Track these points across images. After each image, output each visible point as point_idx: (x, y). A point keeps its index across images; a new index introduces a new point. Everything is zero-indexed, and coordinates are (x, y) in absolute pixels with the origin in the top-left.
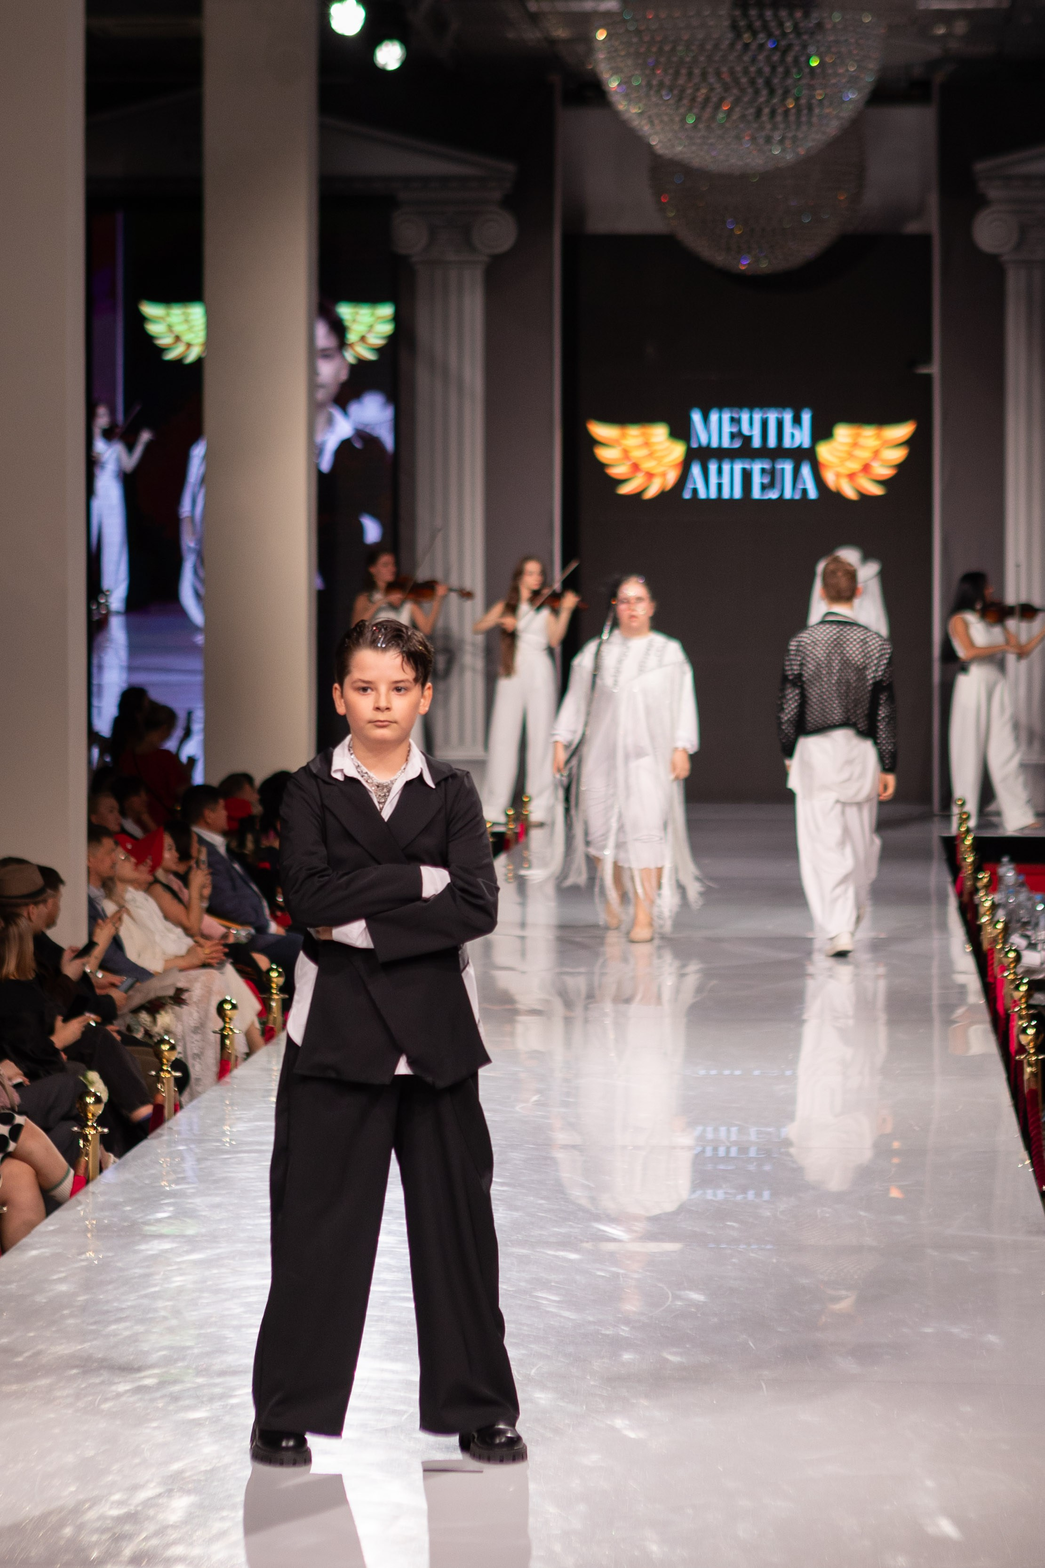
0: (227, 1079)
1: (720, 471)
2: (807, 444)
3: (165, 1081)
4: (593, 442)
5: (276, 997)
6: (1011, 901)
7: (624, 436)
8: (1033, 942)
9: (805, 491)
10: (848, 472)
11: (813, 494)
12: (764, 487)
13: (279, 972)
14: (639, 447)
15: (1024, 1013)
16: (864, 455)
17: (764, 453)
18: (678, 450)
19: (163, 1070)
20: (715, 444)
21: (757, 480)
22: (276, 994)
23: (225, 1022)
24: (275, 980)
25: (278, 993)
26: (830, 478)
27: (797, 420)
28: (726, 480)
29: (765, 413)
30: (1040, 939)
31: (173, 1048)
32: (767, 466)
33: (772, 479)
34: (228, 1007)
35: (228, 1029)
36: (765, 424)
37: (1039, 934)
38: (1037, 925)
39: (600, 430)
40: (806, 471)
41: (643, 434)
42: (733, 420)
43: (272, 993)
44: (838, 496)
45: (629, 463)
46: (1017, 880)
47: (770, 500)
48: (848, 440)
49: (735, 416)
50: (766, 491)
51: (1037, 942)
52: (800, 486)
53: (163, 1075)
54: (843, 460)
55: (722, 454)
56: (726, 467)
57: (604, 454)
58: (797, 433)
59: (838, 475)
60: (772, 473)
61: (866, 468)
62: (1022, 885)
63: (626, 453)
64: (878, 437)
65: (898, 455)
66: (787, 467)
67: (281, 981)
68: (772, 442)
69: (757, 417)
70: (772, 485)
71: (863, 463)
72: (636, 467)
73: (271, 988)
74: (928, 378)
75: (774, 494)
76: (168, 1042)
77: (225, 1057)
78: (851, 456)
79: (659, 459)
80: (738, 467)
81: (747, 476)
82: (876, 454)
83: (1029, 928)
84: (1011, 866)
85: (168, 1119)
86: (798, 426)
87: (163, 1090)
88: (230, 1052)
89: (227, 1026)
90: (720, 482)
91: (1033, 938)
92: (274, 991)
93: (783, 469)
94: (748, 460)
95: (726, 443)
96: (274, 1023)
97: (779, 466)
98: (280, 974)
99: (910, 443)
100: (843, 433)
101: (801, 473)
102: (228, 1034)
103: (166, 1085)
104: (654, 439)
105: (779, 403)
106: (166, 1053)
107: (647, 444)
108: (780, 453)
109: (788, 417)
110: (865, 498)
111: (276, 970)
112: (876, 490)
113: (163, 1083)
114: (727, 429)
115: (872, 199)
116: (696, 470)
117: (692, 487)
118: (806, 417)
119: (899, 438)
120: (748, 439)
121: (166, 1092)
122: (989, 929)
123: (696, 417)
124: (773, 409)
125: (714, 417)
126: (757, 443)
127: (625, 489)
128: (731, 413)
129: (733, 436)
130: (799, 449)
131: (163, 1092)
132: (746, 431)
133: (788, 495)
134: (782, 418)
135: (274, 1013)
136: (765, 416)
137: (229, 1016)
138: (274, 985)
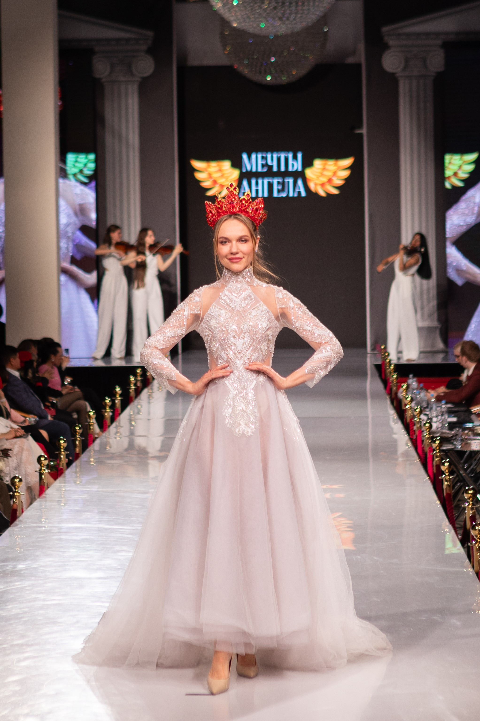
0: (43, 495)
1: (257, 183)
2: (300, 169)
3: (17, 497)
4: (194, 170)
5: (63, 453)
6: (418, 397)
7: (209, 166)
8: (430, 417)
9: (299, 193)
10: (321, 183)
11: (303, 194)
12: (279, 191)
13: (64, 440)
14: (217, 172)
15: (438, 454)
16: (329, 174)
17: (279, 174)
18: (236, 173)
19: (15, 492)
20: (254, 170)
21: (275, 187)
22: (63, 451)
23: (41, 466)
24: (62, 444)
25: (64, 451)
26: (312, 186)
27: (295, 158)
28: (260, 188)
29: (279, 154)
30: (433, 415)
31: (21, 480)
32: (280, 180)
33: (283, 187)
34: (42, 459)
35: (43, 470)
36: (279, 159)
37: (433, 413)
38: (431, 408)
39: (197, 164)
40: (300, 182)
41: (218, 166)
42: (263, 158)
43: (61, 451)
44: (316, 195)
45: (212, 180)
46: (418, 386)
47: (282, 197)
48: (321, 167)
49: (264, 156)
50: (280, 193)
51: (432, 417)
52: (297, 190)
53: (16, 494)
54: (318, 177)
55: (258, 175)
56: (260, 181)
57: (199, 176)
58: (295, 164)
59: (316, 184)
60: (283, 184)
61: (330, 181)
62: (422, 389)
63: (210, 175)
64: (335, 165)
65: (346, 174)
66: (291, 181)
67: (65, 445)
68: (283, 169)
69: (275, 156)
70: (283, 190)
71: (328, 178)
72: (215, 182)
73: (61, 448)
74: (361, 135)
75: (284, 194)
76: (18, 478)
77: (42, 484)
78: (322, 175)
79: (227, 178)
80: (266, 181)
81: (270, 186)
82: (335, 173)
83: (428, 410)
84: (415, 379)
85: (19, 517)
86: (295, 160)
87: (16, 502)
88: (44, 481)
89: (43, 468)
90: (257, 189)
91: (429, 415)
92: (62, 450)
93: (288, 182)
94: (271, 178)
95: (260, 169)
96: (63, 466)
97: (286, 180)
98: (65, 442)
99: (351, 168)
100: (318, 163)
101: (298, 184)
102: (43, 472)
103: (17, 499)
104: (224, 168)
105: (286, 149)
106: (17, 483)
107: (220, 170)
108: (287, 174)
109: (290, 155)
110: (329, 195)
111: (63, 439)
112: (335, 192)
113: (16, 498)
114: (260, 162)
115: (330, 46)
116: (245, 183)
117: (243, 191)
118: (300, 156)
119: (346, 165)
120: (271, 167)
121: (17, 502)
122: (410, 412)
123: (245, 156)
124: (283, 152)
125: (253, 156)
126: (275, 169)
127: (209, 193)
128: (262, 154)
129: (263, 166)
130: (296, 171)
131: (16, 503)
132: (270, 163)
133: (291, 195)
134: (288, 156)
135: (62, 461)
136: (279, 155)
137: (43, 463)
138: (62, 447)
